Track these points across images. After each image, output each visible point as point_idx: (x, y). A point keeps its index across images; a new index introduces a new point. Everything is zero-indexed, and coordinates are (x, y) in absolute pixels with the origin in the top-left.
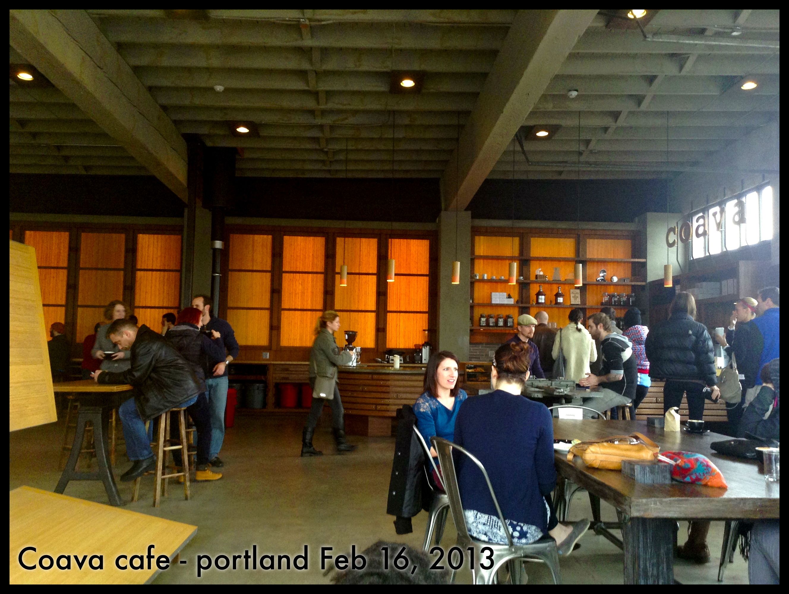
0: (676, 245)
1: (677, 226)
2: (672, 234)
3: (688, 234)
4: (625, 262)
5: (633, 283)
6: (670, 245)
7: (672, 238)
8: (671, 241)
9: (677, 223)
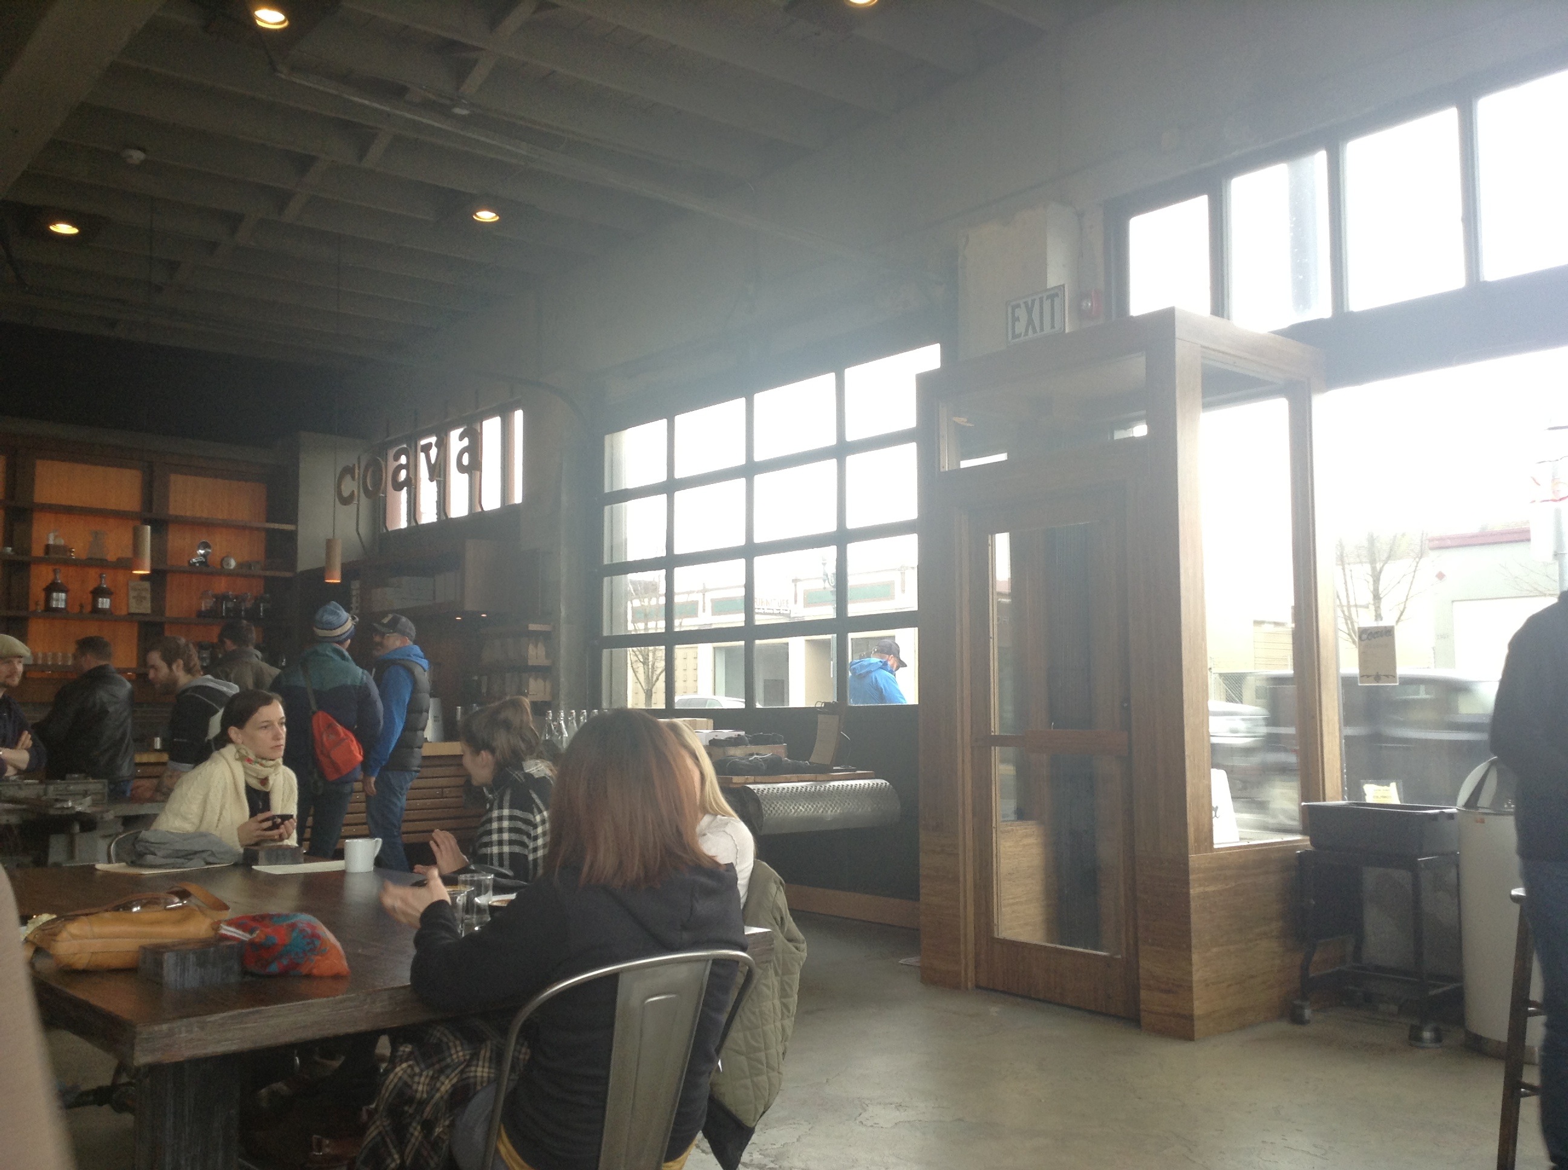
0: (355, 502)
1: (359, 464)
2: (348, 478)
3: (378, 482)
4: (252, 529)
5: (268, 573)
6: (346, 501)
7: (349, 486)
8: (346, 493)
9: (359, 458)
